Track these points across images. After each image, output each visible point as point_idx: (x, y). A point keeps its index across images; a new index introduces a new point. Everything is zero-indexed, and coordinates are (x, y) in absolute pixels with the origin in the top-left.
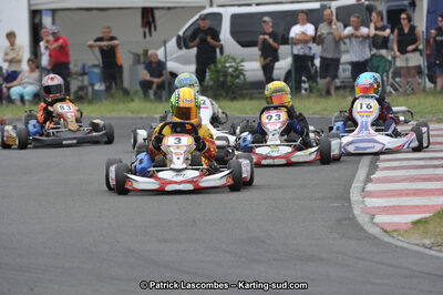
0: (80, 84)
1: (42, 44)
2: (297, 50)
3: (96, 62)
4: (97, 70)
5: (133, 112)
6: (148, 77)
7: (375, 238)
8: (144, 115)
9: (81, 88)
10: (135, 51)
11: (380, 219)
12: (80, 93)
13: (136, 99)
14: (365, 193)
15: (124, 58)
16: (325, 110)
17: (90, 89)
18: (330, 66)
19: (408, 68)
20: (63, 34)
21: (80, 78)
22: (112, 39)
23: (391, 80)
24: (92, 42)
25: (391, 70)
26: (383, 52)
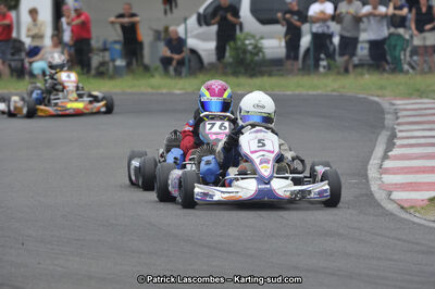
0: (101, 59)
1: (64, 20)
2: (316, 28)
3: (117, 38)
4: (118, 47)
5: (152, 87)
6: (168, 53)
7: (392, 214)
8: (164, 91)
9: (103, 64)
10: (155, 27)
11: (397, 195)
12: (102, 69)
13: (157, 75)
14: (382, 170)
15: (145, 35)
17: (111, 65)
18: (349, 44)
19: (425, 47)
20: (85, 10)
21: (101, 54)
22: (133, 15)
23: (408, 59)
24: (113, 19)
25: (409, 49)
26: (401, 31)
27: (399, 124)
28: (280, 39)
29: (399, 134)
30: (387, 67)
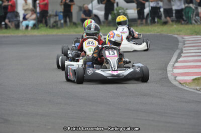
2: (153, 4)
6: (84, 17)
11: (179, 78)
13: (79, 26)
15: (74, 10)
16: (162, 31)
17: (59, 22)
23: (194, 18)
27: (184, 47)
28: (135, 10)
29: (184, 51)
30: (183, 22)
